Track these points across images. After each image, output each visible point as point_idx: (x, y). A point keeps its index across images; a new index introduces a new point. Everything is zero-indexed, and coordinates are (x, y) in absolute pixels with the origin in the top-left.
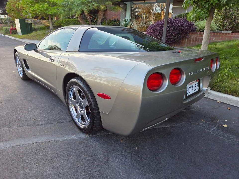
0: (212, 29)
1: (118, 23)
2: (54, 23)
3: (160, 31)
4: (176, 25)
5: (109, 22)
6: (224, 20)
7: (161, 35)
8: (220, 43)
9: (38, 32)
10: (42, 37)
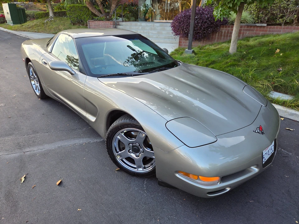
0: (246, 21)
1: (136, 9)
2: (54, 7)
3: (187, 24)
4: (206, 17)
5: (125, 6)
6: (259, 11)
7: (188, 29)
8: (254, 38)
9: (35, 22)
10: (40, 29)
